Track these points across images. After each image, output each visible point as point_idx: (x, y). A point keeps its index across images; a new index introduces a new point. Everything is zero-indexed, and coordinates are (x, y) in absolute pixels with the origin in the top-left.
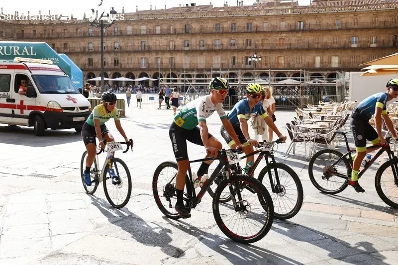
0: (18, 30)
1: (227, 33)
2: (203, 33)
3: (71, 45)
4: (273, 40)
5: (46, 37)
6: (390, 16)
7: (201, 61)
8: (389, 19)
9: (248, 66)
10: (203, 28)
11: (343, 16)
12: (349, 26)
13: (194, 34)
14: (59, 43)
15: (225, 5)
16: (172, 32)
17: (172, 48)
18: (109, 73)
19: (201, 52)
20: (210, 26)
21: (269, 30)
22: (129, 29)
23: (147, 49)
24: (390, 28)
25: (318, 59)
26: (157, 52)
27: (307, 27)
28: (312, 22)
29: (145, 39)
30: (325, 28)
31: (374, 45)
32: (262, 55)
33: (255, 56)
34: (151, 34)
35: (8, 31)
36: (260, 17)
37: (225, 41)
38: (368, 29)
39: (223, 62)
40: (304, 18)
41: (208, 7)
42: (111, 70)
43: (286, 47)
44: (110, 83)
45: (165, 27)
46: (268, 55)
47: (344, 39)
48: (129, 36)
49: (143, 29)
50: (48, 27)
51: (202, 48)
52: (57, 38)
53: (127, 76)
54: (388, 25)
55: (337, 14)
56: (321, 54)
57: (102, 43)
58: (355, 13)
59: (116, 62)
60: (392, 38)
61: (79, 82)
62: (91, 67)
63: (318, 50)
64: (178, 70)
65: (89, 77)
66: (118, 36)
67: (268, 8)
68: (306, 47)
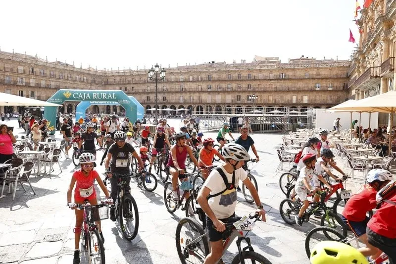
0: (105, 80)
1: (236, 80)
2: (220, 80)
3: (137, 88)
4: (265, 85)
5: (122, 83)
6: (340, 71)
7: (218, 98)
8: (340, 72)
9: (249, 102)
10: (220, 78)
11: (309, 70)
12: (314, 76)
13: (214, 81)
14: (129, 87)
15: (234, 62)
16: (200, 79)
17: (200, 90)
18: (160, 105)
19: (218, 92)
20: (224, 76)
21: (263, 79)
22: (173, 78)
23: (184, 90)
24: (341, 78)
25: (294, 98)
26: (190, 92)
27: (287, 77)
28: (290, 74)
29: (182, 84)
30: (298, 78)
31: (330, 89)
32: (258, 95)
33: (254, 95)
34: (187, 81)
35: (100, 80)
36: (257, 70)
37: (234, 86)
38: (327, 78)
39: (233, 99)
40: (285, 71)
41: (223, 63)
42: (161, 103)
43: (274, 90)
44: (160, 112)
45: (195, 76)
46: (262, 94)
47: (311, 84)
48: (173, 82)
49: (182, 78)
50: (123, 77)
51: (219, 90)
52: (128, 84)
53: (171, 108)
54: (339, 76)
55: (306, 69)
56: (296, 95)
57: (157, 86)
58: (318, 68)
59: (164, 99)
60: (342, 84)
61: (141, 114)
62: (148, 102)
63: (294, 91)
64: (204, 104)
65: (147, 108)
66: (166, 82)
67: (261, 65)
68: (287, 89)
